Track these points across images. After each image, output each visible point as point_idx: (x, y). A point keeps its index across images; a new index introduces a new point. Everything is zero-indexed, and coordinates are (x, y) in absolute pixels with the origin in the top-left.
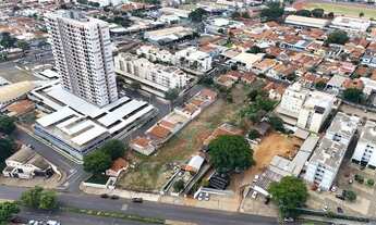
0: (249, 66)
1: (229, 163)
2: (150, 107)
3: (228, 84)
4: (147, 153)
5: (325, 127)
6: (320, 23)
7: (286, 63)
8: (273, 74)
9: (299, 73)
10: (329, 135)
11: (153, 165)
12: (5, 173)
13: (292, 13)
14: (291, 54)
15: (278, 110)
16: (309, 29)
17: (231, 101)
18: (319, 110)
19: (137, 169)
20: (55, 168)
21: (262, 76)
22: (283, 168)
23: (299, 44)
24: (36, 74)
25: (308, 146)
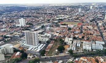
0: (57, 35)
1: (61, 50)
2: (45, 45)
3: (56, 39)
4: (49, 51)
5: (72, 43)
6: (66, 26)
7: (63, 34)
8: (62, 36)
9: (66, 36)
10: (73, 44)
11: (50, 52)
12: (28, 58)
13: (60, 25)
14: (63, 32)
15: (65, 42)
16: (64, 28)
17: (57, 41)
18: (71, 41)
19: (48, 53)
20: (35, 56)
21: (60, 37)
22: (69, 49)
23: (64, 30)
24: (18, 43)
25: (71, 45)
